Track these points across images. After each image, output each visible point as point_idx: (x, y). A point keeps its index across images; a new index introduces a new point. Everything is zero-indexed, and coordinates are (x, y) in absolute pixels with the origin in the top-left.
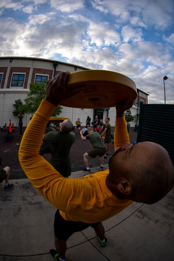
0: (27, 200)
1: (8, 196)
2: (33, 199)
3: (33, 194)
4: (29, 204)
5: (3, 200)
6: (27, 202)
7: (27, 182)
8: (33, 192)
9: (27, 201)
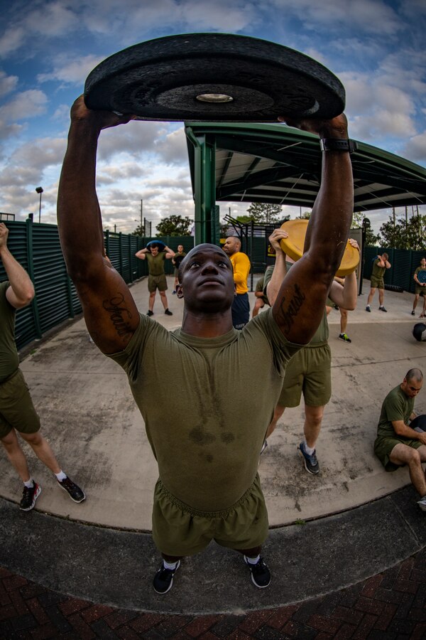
0: (295, 435)
1: (343, 438)
2: (280, 436)
3: (282, 450)
4: (287, 427)
5: (347, 428)
6: (293, 429)
7: (310, 494)
8: (283, 456)
9: (294, 432)
